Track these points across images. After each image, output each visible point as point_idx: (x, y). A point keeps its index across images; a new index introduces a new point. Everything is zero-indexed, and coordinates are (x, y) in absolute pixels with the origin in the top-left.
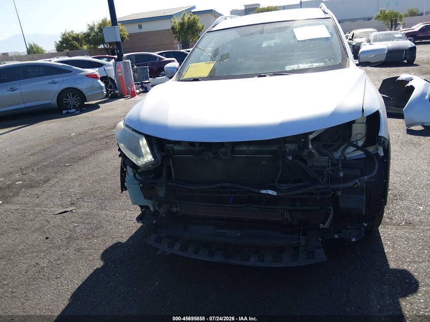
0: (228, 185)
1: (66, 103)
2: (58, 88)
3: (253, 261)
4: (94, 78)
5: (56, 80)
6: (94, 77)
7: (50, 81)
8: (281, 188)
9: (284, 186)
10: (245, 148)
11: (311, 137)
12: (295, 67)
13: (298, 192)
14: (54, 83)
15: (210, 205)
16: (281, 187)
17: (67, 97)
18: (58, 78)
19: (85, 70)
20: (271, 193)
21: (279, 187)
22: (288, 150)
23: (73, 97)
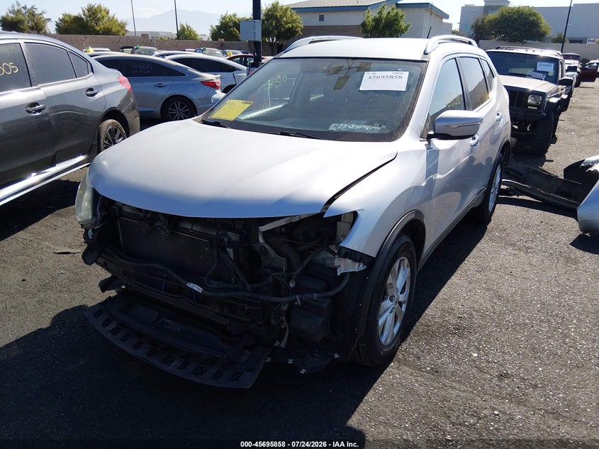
0: (159, 267)
1: (172, 114)
2: (165, 93)
3: (172, 368)
4: (211, 86)
5: (164, 83)
6: (213, 85)
7: (156, 83)
8: (210, 286)
9: (215, 284)
10: (189, 226)
11: (263, 228)
12: (343, 127)
13: (223, 295)
14: (160, 86)
15: (145, 286)
16: (209, 283)
17: (173, 107)
18: (167, 82)
19: (204, 74)
20: (196, 289)
21: (207, 284)
22: (226, 240)
23: (181, 108)
